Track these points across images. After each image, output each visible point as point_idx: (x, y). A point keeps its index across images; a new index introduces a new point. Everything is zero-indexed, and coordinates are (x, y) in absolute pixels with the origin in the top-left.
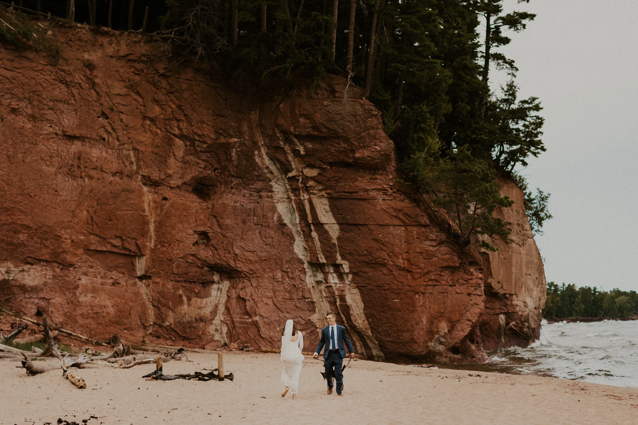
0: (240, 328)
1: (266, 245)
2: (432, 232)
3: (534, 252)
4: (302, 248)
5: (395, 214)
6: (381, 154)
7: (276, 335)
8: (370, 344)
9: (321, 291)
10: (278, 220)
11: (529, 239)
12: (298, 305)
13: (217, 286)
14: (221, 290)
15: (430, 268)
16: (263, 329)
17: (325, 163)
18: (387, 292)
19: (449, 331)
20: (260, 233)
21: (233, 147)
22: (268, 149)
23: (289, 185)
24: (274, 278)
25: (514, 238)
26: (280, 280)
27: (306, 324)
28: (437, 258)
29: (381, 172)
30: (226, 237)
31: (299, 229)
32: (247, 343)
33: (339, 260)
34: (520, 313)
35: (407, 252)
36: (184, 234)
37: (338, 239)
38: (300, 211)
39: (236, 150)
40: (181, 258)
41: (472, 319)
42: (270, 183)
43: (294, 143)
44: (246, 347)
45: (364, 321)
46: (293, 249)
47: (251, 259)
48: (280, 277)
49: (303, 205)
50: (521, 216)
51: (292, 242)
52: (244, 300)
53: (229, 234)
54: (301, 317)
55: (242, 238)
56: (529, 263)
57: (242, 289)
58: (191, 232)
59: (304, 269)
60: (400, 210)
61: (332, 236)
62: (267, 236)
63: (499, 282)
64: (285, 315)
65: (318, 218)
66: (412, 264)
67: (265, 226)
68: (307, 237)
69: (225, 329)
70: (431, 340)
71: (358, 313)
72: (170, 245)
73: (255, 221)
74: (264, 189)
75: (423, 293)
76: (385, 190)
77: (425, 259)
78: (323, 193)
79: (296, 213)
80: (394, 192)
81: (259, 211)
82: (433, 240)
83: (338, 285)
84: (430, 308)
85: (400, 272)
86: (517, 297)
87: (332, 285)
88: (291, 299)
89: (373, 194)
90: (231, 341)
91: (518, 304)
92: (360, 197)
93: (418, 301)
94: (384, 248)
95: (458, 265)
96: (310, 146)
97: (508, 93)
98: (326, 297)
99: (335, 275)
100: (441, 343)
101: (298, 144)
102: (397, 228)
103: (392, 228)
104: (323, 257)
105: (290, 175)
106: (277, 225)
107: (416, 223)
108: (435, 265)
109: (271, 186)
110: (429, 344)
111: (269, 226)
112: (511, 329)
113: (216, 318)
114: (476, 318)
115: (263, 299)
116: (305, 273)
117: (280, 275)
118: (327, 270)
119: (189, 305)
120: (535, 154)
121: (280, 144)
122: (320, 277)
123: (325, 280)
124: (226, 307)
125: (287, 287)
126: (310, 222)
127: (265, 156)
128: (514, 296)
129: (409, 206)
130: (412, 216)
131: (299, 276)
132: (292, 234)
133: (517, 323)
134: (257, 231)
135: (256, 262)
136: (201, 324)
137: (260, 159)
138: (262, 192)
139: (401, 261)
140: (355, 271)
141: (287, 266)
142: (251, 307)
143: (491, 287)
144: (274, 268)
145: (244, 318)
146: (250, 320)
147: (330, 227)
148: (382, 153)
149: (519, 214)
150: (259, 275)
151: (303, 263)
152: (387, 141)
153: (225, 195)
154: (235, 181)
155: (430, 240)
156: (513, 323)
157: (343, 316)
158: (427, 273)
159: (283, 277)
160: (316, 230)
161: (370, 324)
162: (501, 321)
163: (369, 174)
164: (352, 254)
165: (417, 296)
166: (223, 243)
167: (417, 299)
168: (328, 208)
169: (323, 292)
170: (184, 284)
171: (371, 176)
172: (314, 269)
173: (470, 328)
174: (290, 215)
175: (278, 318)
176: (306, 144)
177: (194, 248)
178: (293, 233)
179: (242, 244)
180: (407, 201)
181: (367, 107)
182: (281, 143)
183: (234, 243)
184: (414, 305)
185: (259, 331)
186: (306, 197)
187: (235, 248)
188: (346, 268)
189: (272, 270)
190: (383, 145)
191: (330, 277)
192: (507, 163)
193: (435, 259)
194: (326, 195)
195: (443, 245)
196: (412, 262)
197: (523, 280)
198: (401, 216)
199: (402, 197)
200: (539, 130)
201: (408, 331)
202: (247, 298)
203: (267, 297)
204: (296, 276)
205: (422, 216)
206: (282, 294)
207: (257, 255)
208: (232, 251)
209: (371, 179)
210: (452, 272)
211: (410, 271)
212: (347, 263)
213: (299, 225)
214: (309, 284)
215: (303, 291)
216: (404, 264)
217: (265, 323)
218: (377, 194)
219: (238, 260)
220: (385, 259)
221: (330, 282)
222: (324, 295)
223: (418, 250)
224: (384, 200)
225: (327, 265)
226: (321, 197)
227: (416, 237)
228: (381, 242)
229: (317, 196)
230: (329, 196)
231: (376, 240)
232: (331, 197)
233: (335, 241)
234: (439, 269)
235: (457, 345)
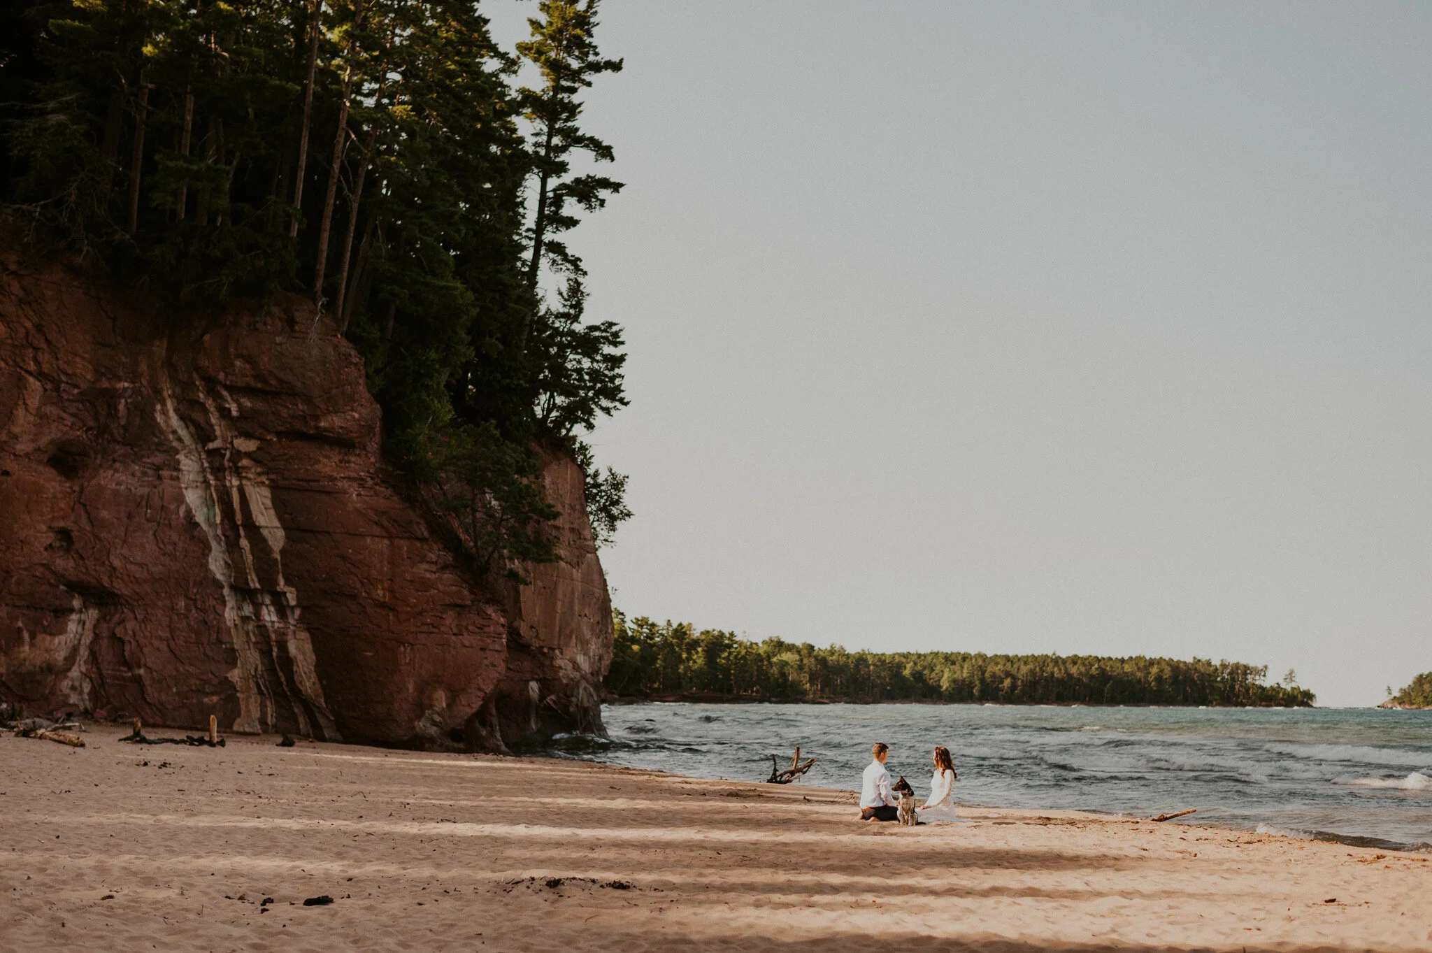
0: (113, 685)
1: (164, 555)
2: (431, 550)
3: (596, 577)
4: (222, 563)
5: (376, 518)
6: (359, 425)
7: (171, 699)
8: (322, 721)
9: (247, 633)
10: (185, 518)
11: (589, 555)
12: (210, 654)
13: (78, 616)
14: (84, 624)
15: (425, 606)
16: (149, 690)
17: (269, 432)
18: (355, 640)
19: (449, 706)
20: (154, 534)
21: (121, 396)
22: (178, 403)
23: (209, 462)
24: (173, 609)
25: (562, 553)
26: (183, 612)
27: (220, 683)
28: (436, 591)
29: (357, 452)
30: (100, 540)
31: (219, 532)
33: (282, 585)
34: (565, 681)
35: (391, 580)
36: (32, 532)
37: (282, 552)
38: (222, 504)
39: (126, 400)
40: (25, 569)
41: (484, 687)
42: (177, 457)
43: (222, 397)
44: (121, 717)
45: (314, 683)
46: (208, 562)
47: (137, 576)
48: (183, 607)
49: (229, 495)
50: (577, 514)
51: (207, 552)
52: (122, 641)
53: (104, 535)
54: (212, 673)
55: (125, 542)
56: (587, 596)
57: (119, 624)
58: (44, 528)
59: (224, 597)
60: (384, 513)
61: (273, 547)
62: (166, 540)
63: (532, 627)
64: (187, 668)
65: (251, 518)
66: (398, 599)
67: (164, 525)
68: (232, 546)
69: (87, 687)
70: (419, 718)
71: (306, 670)
72: (8, 548)
73: (148, 516)
74: (166, 465)
75: (412, 645)
76: (362, 480)
77: (417, 590)
78: (264, 478)
79: (216, 507)
80: (376, 484)
81: (156, 500)
82: (433, 563)
83: (277, 625)
84: (421, 667)
85: (378, 610)
86: (561, 653)
87: (267, 624)
88: (199, 643)
89: (344, 484)
90: (95, 707)
91: (562, 665)
92: (321, 489)
93: (402, 656)
94: (355, 571)
95: (468, 602)
96: (249, 404)
97: (569, 303)
98: (255, 643)
99: (272, 609)
100: (434, 723)
101: (229, 399)
102: (376, 540)
103: (368, 540)
104: (256, 579)
105: (211, 446)
106: (183, 525)
107: (407, 535)
108: (433, 601)
109: (178, 462)
110: (416, 723)
111: (170, 526)
112: (548, 708)
113: (73, 669)
114: (492, 687)
115: (154, 642)
116: (224, 603)
117: (183, 603)
118: (260, 600)
119: (32, 645)
120: (607, 411)
121: (198, 396)
122: (248, 610)
123: (255, 615)
124: (91, 650)
125: (192, 623)
126: (239, 523)
127: (172, 413)
128: (557, 652)
129: (397, 506)
130: (402, 524)
131: (214, 607)
132: (208, 540)
133: (558, 697)
134: (151, 533)
135: (145, 581)
136: (50, 678)
137: (163, 417)
138: (162, 469)
139: (380, 592)
140: (306, 604)
141: (195, 591)
142: (133, 654)
143: (519, 634)
144: (173, 593)
145: (119, 670)
146: (130, 674)
147: (270, 533)
148: (363, 423)
149: (574, 510)
150: (148, 602)
151: (222, 587)
152: (371, 404)
153: (102, 471)
154: (121, 450)
155: (428, 562)
156: (553, 697)
157: (281, 674)
158: (421, 613)
159: (187, 607)
160: (248, 537)
161: (323, 688)
162: (531, 692)
163: (340, 453)
164: (303, 577)
165: (402, 649)
166: (93, 548)
167: (401, 654)
168: (268, 502)
169: (251, 635)
170: (25, 611)
171: (341, 457)
172: (239, 597)
173: (481, 703)
174: (205, 510)
175: (174, 673)
176: (242, 400)
177: (46, 554)
178: (209, 538)
179: (125, 551)
180: (395, 498)
181: (342, 350)
182: (201, 395)
183: (112, 549)
184: (396, 663)
185: (143, 692)
186: (235, 482)
187: (112, 558)
188: (292, 598)
189: (170, 596)
190: (364, 411)
191: (264, 611)
192: (559, 423)
193: (433, 592)
194: (267, 482)
195: (448, 572)
196: (398, 595)
197: (574, 625)
198: (384, 521)
199: (389, 492)
200: (617, 371)
201: (383, 702)
202: (127, 638)
203: (161, 639)
204: (210, 606)
205: (418, 523)
206: (184, 634)
207: (148, 570)
208: (106, 562)
209: (341, 461)
210: (459, 614)
211: (393, 610)
212: (293, 589)
213: (220, 527)
214: (230, 620)
215: (219, 631)
216: (384, 596)
217: (153, 679)
218: (350, 486)
219: (118, 577)
220: (355, 588)
221: (264, 620)
222: (253, 639)
223: (408, 577)
224: (359, 495)
225: (262, 591)
226: (261, 485)
227: (406, 556)
228: (350, 561)
229: (254, 482)
230: (272, 485)
231: (343, 558)
232: (275, 485)
233: (277, 556)
234: (439, 608)
235: (459, 728)
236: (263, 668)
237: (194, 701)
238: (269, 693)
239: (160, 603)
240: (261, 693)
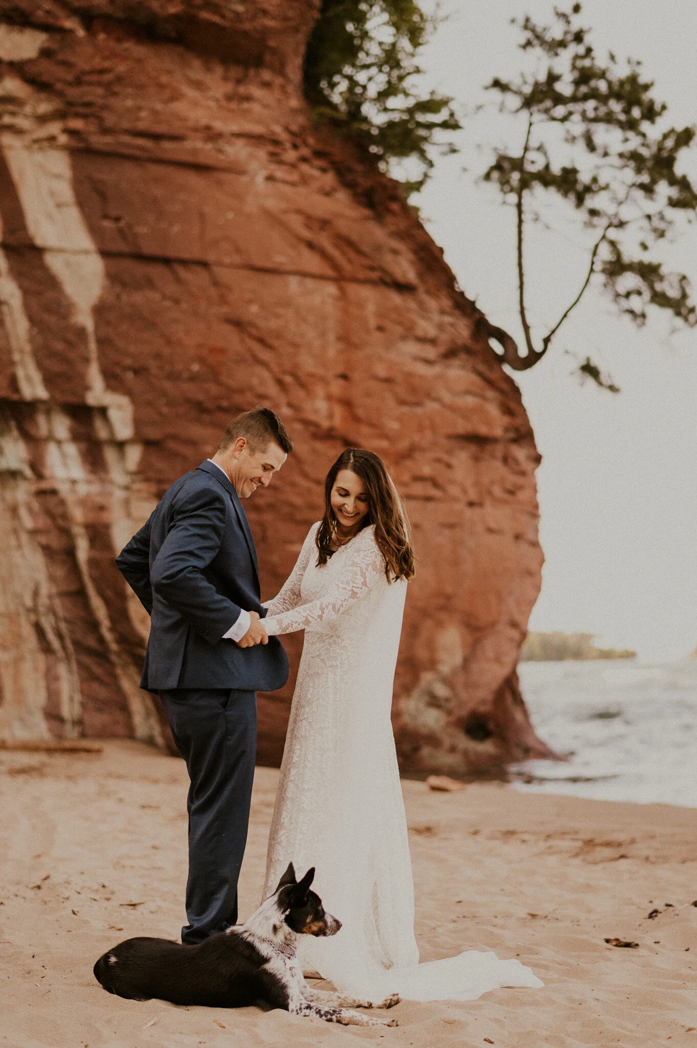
5: (306, 234)
9: (14, 510)
15: (416, 438)
17: (70, 12)
18: (268, 517)
19: (465, 660)
29: (266, 75)
33: (97, 390)
35: (344, 377)
37: (99, 311)
60: (325, 224)
61: (76, 298)
65: (24, 226)
66: (356, 419)
76: (276, 142)
77: (402, 402)
78: (54, 128)
80: (304, 159)
82: (428, 340)
83: (83, 489)
85: (319, 446)
87: (61, 486)
89: (238, 151)
92: (190, 159)
94: (264, 355)
95: (498, 432)
98: (34, 533)
99: (72, 449)
100: (434, 702)
102: (310, 283)
103: (293, 283)
104: (37, 377)
107: (375, 275)
108: (433, 428)
118: (43, 429)
122: (15, 453)
123: (32, 465)
129: (350, 212)
130: (365, 248)
139: (321, 405)
140: (153, 433)
155: (418, 339)
157: (97, 603)
158: (410, 453)
160: (18, 274)
163: (225, 79)
164: (146, 368)
168: (65, 191)
169: (23, 513)
171: (230, 87)
180: (343, 195)
188: (120, 420)
191: (52, 455)
193: (432, 406)
194: (63, 139)
195: (456, 362)
196: (360, 412)
198: (324, 241)
199: (329, 179)
205: (395, 252)
209: (229, 98)
210: (476, 459)
212: (124, 401)
216: (331, 416)
218: (250, 155)
220: (263, 397)
221: (52, 477)
222: (28, 522)
223: (381, 370)
224: (270, 178)
225: (47, 407)
226: (46, 144)
227: (373, 322)
228: (254, 332)
229: (28, 138)
230: (75, 143)
231: (238, 324)
232: (81, 145)
233: (85, 319)
234: (443, 441)
235: (483, 709)
236: (54, 590)
238: (64, 647)
240: (47, 649)
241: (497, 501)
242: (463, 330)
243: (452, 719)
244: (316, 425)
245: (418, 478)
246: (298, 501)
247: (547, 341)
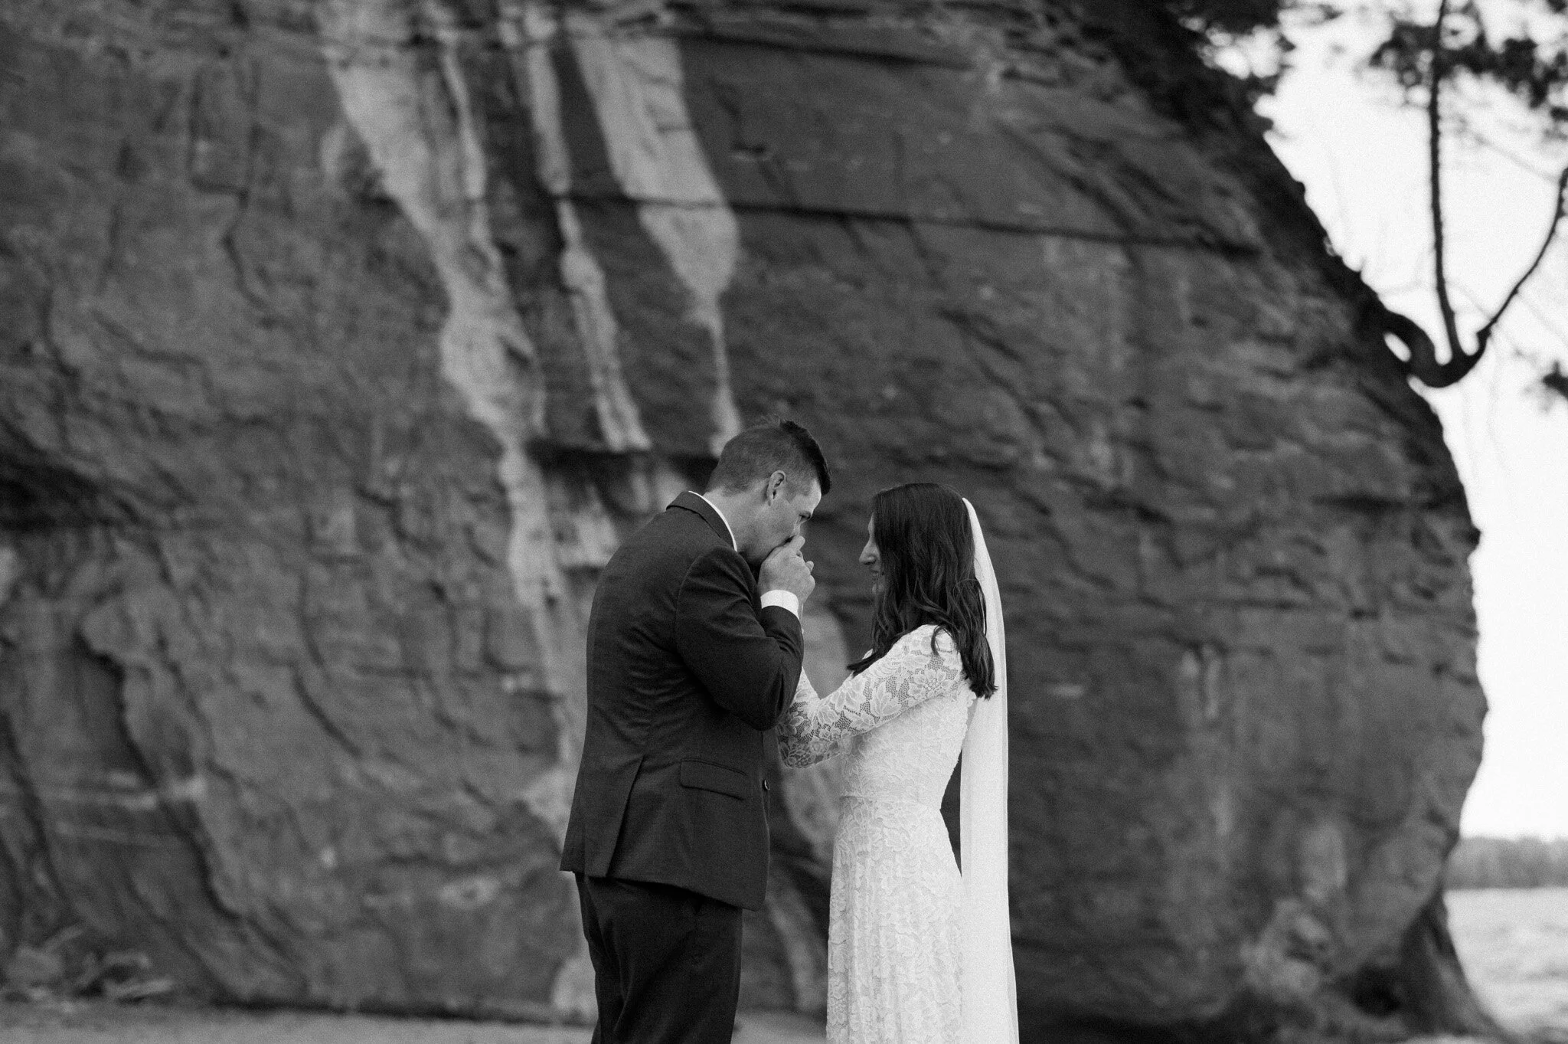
0: (83, 848)
1: (268, 323)
2: (1273, 291)
4: (496, 352)
5: (1072, 166)
7: (316, 895)
12: (458, 712)
15: (1262, 504)
16: (230, 859)
20: (228, 242)
24: (309, 538)
26: (349, 548)
27: (500, 829)
28: (1295, 449)
31: (480, 232)
32: (123, 945)
35: (1139, 403)
37: (730, 300)
44: (120, 974)
47: (167, 405)
48: (350, 532)
49: (515, 83)
51: (431, 314)
52: (112, 670)
54: (470, 790)
55: (111, 266)
57: (99, 598)
59: (501, 489)
60: (1103, 148)
61: (692, 282)
62: (275, 267)
64: (375, 768)
65: (607, 165)
66: (1161, 474)
67: (265, 205)
68: (534, 283)
70: (1253, 929)
73: (201, 167)
75: (1223, 650)
77: (1237, 444)
79: (466, 135)
80: (1067, 42)
81: (229, 104)
82: (1281, 339)
84: (1255, 738)
85: (1098, 519)
88: (413, 672)
89: (956, 31)
92: (877, 46)
93: (1193, 696)
94: (1006, 369)
95: (1404, 492)
100: (1299, 950)
102: (1079, 248)
103: (1052, 249)
104: (630, 412)
106: (337, 206)
107: (1190, 232)
108: (1291, 485)
110: (1246, 952)
111: (287, 209)
115: (241, 668)
116: (505, 513)
117: (348, 517)
122: (596, 539)
125: (386, 594)
126: (560, 185)
130: (1170, 188)
131: (469, 530)
132: (432, 270)
134: (213, 235)
135: (198, 429)
139: (1101, 451)
141: (392, 467)
142: (158, 718)
144: (309, 475)
145: (105, 787)
146: (148, 801)
150: (213, 512)
151: (493, 451)
158: (1251, 530)
159: (367, 541)
160: (598, 245)
164: (809, 397)
165: (1189, 667)
167: (1188, 685)
168: (672, 104)
172: (560, 495)
174: (423, 145)
175: (324, 793)
179: (113, 306)
180: (1133, 101)
183: (61, 294)
184: (1170, 721)
185: (203, 870)
186: (540, 26)
187: (60, 329)
189: (298, 490)
193: (1287, 449)
194: (667, 19)
195: (1329, 375)
196: (1167, 462)
198: (1103, 177)
199: (1110, 73)
201: (1126, 875)
202: (133, 657)
203: (265, 657)
204: (451, 528)
205: (1223, 193)
206: (358, 637)
207: (207, 384)
208: (39, 348)
210: (1366, 538)
211: (1148, 515)
213: (480, 212)
214: (528, 582)
215: (489, 623)
216: (1117, 469)
217: (244, 819)
218: (977, 37)
219: (83, 410)
220: (1005, 439)
223: (1200, 391)
224: (1010, 75)
225: (649, 462)
226: (639, 28)
227: (1186, 312)
228: (988, 332)
229: (609, 19)
230: (688, 26)
231: (959, 319)
232: (697, 28)
233: (709, 317)
234: (1308, 509)
235: (1383, 962)
237: (406, 899)
239: (257, 519)
241: (1403, 609)
242: (1339, 321)
243: (1329, 979)
244: (1093, 484)
245: (1266, 571)
246: (1063, 611)
247: (1484, 335)
